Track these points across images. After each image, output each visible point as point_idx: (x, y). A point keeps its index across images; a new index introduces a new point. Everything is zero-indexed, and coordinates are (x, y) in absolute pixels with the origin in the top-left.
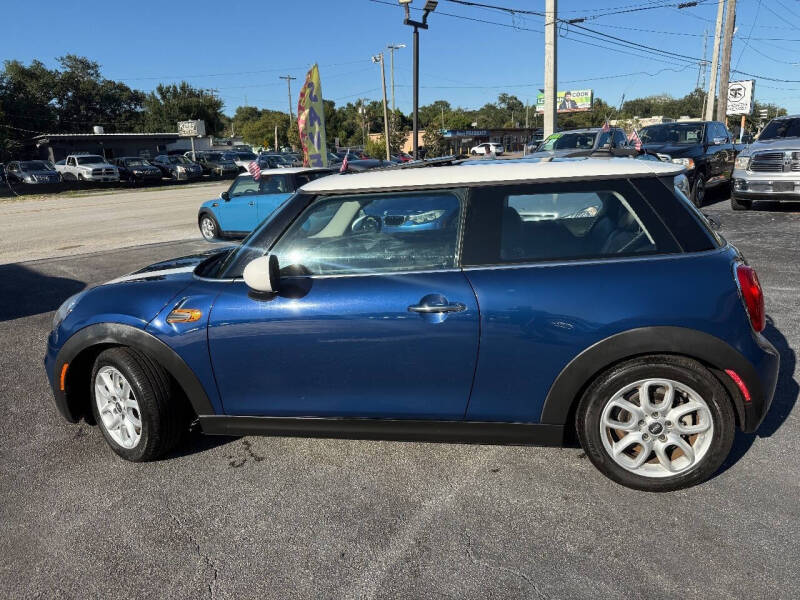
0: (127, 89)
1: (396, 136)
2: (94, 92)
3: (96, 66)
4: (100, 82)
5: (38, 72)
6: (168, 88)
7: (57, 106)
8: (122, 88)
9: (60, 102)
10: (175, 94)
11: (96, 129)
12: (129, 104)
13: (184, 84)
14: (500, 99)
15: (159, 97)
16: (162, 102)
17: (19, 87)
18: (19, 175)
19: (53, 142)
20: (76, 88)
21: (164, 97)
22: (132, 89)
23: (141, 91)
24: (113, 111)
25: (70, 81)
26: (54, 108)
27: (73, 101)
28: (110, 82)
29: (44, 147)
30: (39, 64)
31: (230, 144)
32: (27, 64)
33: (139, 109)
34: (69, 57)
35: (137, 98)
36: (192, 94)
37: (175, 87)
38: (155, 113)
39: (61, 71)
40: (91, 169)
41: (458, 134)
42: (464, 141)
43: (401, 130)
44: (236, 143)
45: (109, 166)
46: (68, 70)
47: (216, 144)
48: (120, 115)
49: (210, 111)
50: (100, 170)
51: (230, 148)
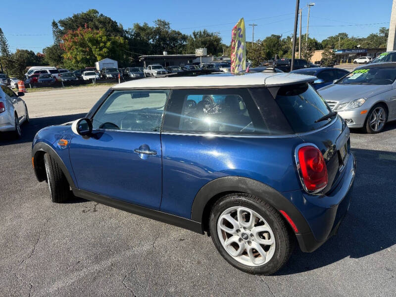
0: (181, 34)
1: (307, 53)
2: (167, 36)
3: (169, 24)
4: (170, 31)
5: (145, 28)
6: (198, 33)
7: (152, 43)
8: (179, 34)
9: (153, 41)
10: (201, 36)
11: (164, 53)
12: (181, 41)
13: (205, 30)
14: (380, 31)
15: (193, 37)
16: (194, 40)
17: (138, 35)
18: (129, 74)
19: (146, 59)
20: (160, 34)
21: (195, 37)
22: (183, 34)
23: (186, 35)
24: (174, 44)
25: (158, 31)
26: (150, 43)
27: (159, 40)
28: (174, 31)
29: (142, 61)
30: (146, 24)
31: (221, 59)
32: (142, 25)
33: (185, 43)
34: (158, 21)
35: (184, 38)
36: (208, 35)
37: (201, 32)
38: (191, 45)
39: (155, 27)
40: (156, 71)
41: (347, 52)
42: (350, 55)
43: (310, 50)
44: (224, 59)
45: (164, 70)
46: (158, 26)
47: (215, 60)
48: (177, 46)
49: (215, 43)
50: (160, 72)
51: (221, 61)
